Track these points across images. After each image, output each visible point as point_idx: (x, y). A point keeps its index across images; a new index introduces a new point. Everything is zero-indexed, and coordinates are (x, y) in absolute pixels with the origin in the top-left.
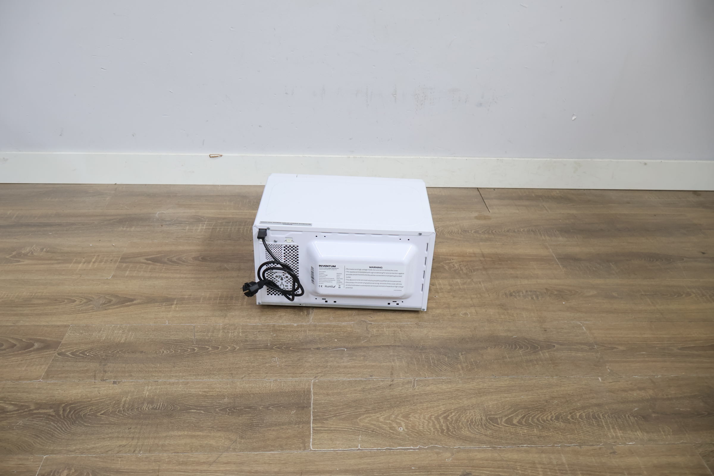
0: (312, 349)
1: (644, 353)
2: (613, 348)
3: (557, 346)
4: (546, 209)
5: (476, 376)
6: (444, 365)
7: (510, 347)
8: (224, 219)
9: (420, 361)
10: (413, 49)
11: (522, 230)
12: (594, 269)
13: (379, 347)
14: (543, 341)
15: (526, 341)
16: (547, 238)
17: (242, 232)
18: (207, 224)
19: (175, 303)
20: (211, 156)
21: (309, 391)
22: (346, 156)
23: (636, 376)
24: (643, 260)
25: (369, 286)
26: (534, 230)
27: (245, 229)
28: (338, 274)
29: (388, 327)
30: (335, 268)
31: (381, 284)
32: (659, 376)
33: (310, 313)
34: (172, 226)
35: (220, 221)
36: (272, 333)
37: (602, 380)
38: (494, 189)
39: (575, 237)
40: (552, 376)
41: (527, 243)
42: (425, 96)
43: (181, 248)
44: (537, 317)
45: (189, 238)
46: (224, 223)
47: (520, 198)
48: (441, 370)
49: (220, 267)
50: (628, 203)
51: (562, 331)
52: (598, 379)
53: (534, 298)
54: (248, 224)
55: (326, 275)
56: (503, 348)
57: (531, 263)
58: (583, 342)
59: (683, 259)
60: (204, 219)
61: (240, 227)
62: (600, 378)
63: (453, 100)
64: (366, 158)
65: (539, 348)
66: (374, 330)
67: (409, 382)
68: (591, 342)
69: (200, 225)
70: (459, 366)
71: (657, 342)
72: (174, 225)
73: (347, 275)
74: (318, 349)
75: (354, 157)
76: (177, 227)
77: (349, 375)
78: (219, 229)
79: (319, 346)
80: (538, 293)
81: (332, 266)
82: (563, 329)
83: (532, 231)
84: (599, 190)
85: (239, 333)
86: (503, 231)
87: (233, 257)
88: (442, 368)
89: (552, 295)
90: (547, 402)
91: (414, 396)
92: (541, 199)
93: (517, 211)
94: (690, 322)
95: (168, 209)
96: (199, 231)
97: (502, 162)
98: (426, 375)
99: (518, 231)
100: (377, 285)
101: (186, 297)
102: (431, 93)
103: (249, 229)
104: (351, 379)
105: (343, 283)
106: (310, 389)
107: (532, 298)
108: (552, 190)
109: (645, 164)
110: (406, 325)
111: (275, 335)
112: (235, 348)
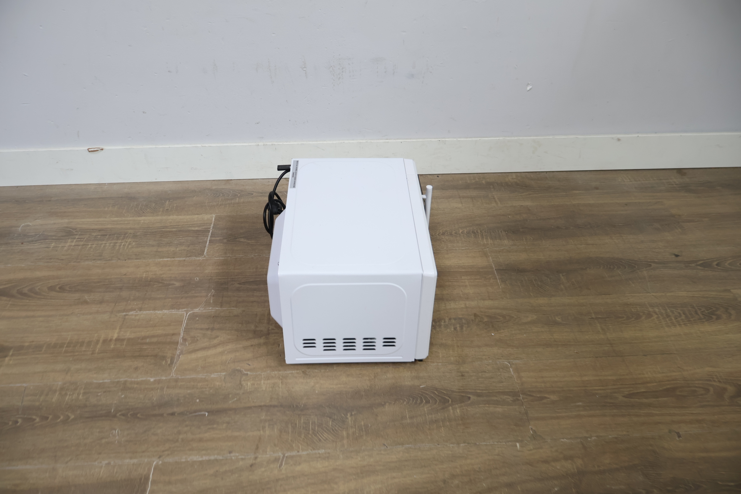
0: (165, 415)
1: (580, 404)
2: (542, 398)
3: (473, 398)
4: (495, 201)
5: (363, 448)
6: (325, 431)
7: (414, 401)
8: (100, 230)
9: (296, 427)
10: (320, 11)
11: (461, 231)
12: (539, 283)
13: (250, 408)
14: (457, 391)
15: (436, 392)
16: (490, 241)
17: (117, 248)
18: (78, 239)
19: (11, 353)
20: (90, 150)
21: (147, 478)
22: (255, 144)
23: (563, 439)
24: (602, 268)
26: (475, 231)
27: (123, 244)
29: (268, 378)
32: (593, 438)
34: (35, 244)
35: (95, 234)
36: (120, 394)
37: (521, 446)
38: (438, 175)
39: (524, 239)
40: (458, 444)
41: (463, 250)
42: (343, 68)
43: (38, 274)
44: (456, 356)
45: (51, 259)
46: (99, 237)
47: (467, 187)
48: (320, 440)
49: (79, 299)
50: (597, 188)
51: (484, 376)
52: (516, 446)
53: (458, 328)
54: (128, 236)
56: (405, 403)
57: (463, 278)
58: (507, 390)
59: (651, 265)
60: (76, 231)
61: (116, 242)
62: (518, 445)
63: (377, 72)
64: (278, 144)
65: (450, 402)
66: (249, 384)
67: (276, 460)
68: (517, 390)
69: (70, 240)
70: (345, 434)
71: (599, 386)
72: (37, 242)
74: (173, 414)
75: (264, 145)
76: (40, 245)
77: (204, 452)
78: (91, 245)
79: (175, 410)
80: (464, 321)
82: (485, 372)
83: (473, 232)
84: (565, 172)
85: (79, 394)
86: (438, 233)
87: (99, 284)
88: (322, 436)
89: (480, 323)
90: (444, 481)
91: (277, 480)
92: (492, 186)
93: (460, 205)
94: (645, 356)
95: (36, 219)
96: (65, 248)
97: (445, 144)
98: (299, 448)
99: (456, 233)
101: (27, 344)
102: (349, 64)
103: (127, 244)
104: (205, 458)
106: (149, 475)
107: (455, 329)
108: (508, 174)
109: (619, 140)
110: (290, 375)
111: (123, 396)
112: (69, 417)
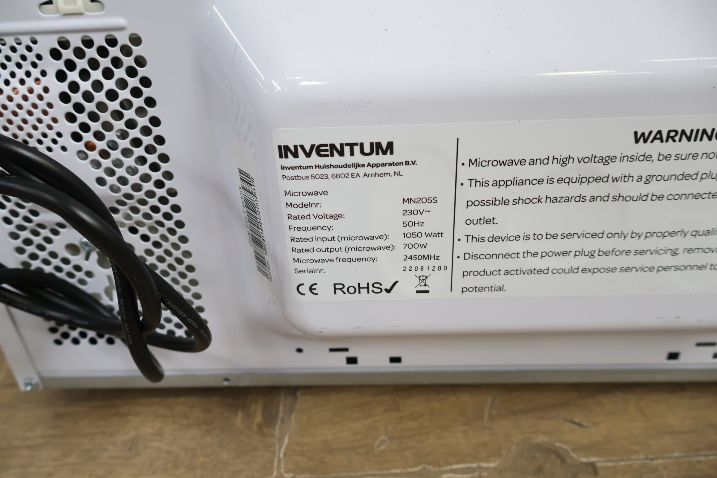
25: (614, 270)
28: (412, 206)
30: (388, 158)
31: (690, 251)
33: (277, 413)
55: (336, 217)
73: (470, 204)
81: (367, 150)
100: (667, 260)
105: (445, 260)
